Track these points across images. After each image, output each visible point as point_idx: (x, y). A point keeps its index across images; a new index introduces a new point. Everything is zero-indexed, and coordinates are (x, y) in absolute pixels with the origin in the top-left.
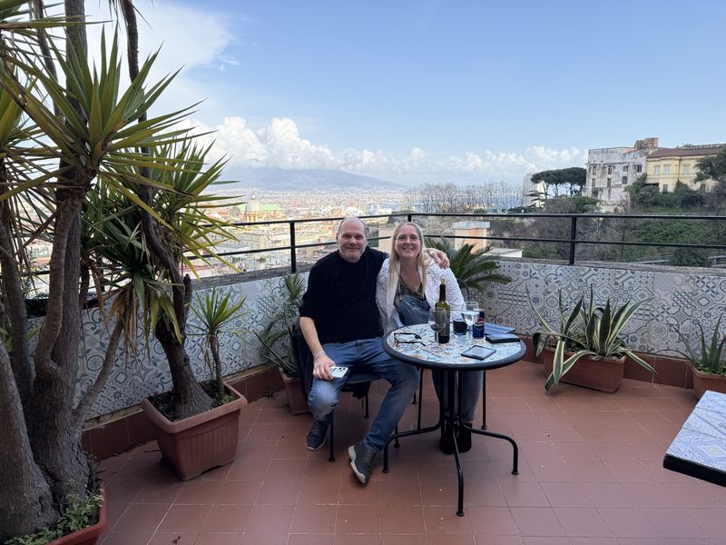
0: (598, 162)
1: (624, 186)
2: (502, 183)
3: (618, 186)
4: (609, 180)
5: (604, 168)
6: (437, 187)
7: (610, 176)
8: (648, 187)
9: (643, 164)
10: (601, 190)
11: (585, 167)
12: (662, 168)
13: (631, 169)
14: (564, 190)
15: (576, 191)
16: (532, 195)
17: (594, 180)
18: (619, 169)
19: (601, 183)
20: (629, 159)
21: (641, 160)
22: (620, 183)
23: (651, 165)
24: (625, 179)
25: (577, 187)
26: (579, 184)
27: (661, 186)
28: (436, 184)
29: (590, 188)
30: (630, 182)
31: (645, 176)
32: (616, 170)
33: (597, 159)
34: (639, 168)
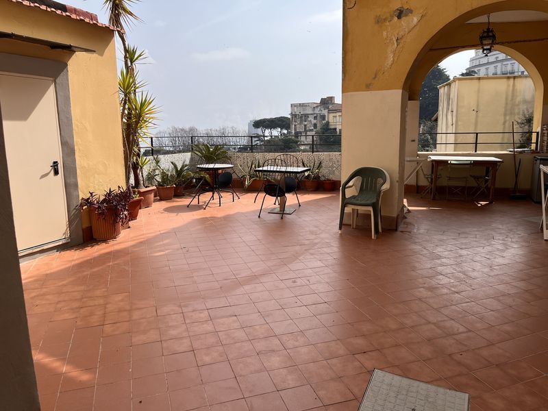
0: (297, 113)
1: (315, 130)
2: (232, 128)
3: (311, 130)
4: (305, 126)
5: (301, 117)
6: (182, 130)
7: (306, 123)
8: (329, 131)
9: (326, 114)
10: (301, 133)
11: (289, 117)
12: (338, 118)
13: (318, 118)
14: (276, 132)
15: (284, 134)
16: (255, 137)
17: (295, 126)
18: (311, 118)
19: (300, 128)
20: (317, 111)
21: (325, 112)
22: (313, 128)
23: (331, 115)
24: (315, 125)
25: (285, 132)
26: (286, 129)
27: (338, 130)
28: (181, 128)
29: (293, 131)
30: (319, 128)
31: (328, 123)
32: (309, 119)
33: (297, 111)
34: (323, 117)
